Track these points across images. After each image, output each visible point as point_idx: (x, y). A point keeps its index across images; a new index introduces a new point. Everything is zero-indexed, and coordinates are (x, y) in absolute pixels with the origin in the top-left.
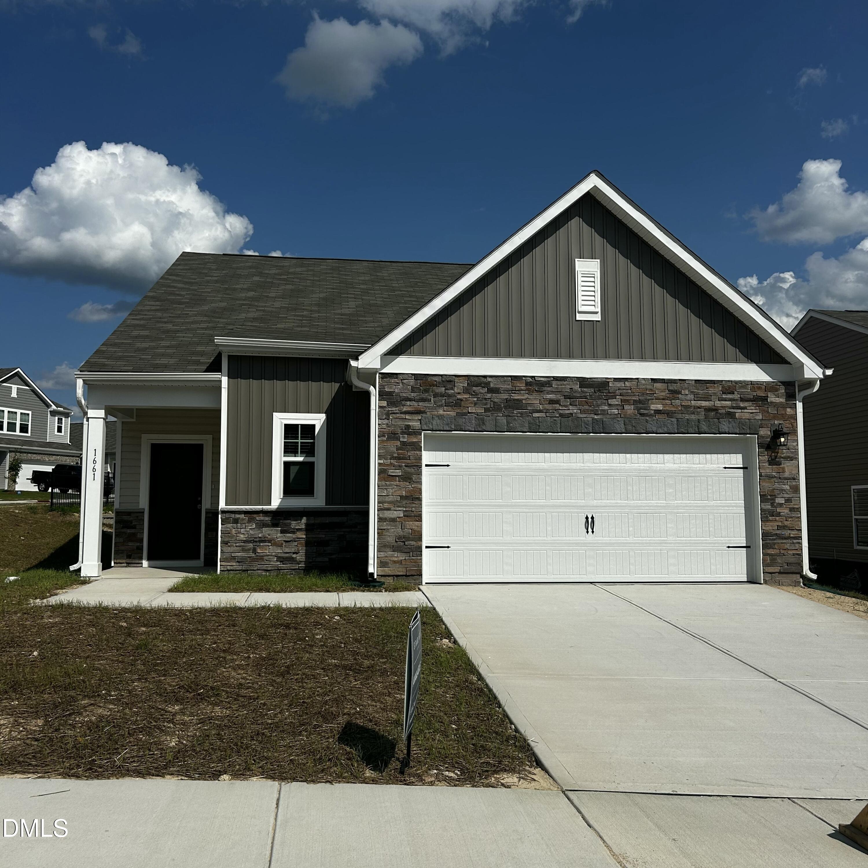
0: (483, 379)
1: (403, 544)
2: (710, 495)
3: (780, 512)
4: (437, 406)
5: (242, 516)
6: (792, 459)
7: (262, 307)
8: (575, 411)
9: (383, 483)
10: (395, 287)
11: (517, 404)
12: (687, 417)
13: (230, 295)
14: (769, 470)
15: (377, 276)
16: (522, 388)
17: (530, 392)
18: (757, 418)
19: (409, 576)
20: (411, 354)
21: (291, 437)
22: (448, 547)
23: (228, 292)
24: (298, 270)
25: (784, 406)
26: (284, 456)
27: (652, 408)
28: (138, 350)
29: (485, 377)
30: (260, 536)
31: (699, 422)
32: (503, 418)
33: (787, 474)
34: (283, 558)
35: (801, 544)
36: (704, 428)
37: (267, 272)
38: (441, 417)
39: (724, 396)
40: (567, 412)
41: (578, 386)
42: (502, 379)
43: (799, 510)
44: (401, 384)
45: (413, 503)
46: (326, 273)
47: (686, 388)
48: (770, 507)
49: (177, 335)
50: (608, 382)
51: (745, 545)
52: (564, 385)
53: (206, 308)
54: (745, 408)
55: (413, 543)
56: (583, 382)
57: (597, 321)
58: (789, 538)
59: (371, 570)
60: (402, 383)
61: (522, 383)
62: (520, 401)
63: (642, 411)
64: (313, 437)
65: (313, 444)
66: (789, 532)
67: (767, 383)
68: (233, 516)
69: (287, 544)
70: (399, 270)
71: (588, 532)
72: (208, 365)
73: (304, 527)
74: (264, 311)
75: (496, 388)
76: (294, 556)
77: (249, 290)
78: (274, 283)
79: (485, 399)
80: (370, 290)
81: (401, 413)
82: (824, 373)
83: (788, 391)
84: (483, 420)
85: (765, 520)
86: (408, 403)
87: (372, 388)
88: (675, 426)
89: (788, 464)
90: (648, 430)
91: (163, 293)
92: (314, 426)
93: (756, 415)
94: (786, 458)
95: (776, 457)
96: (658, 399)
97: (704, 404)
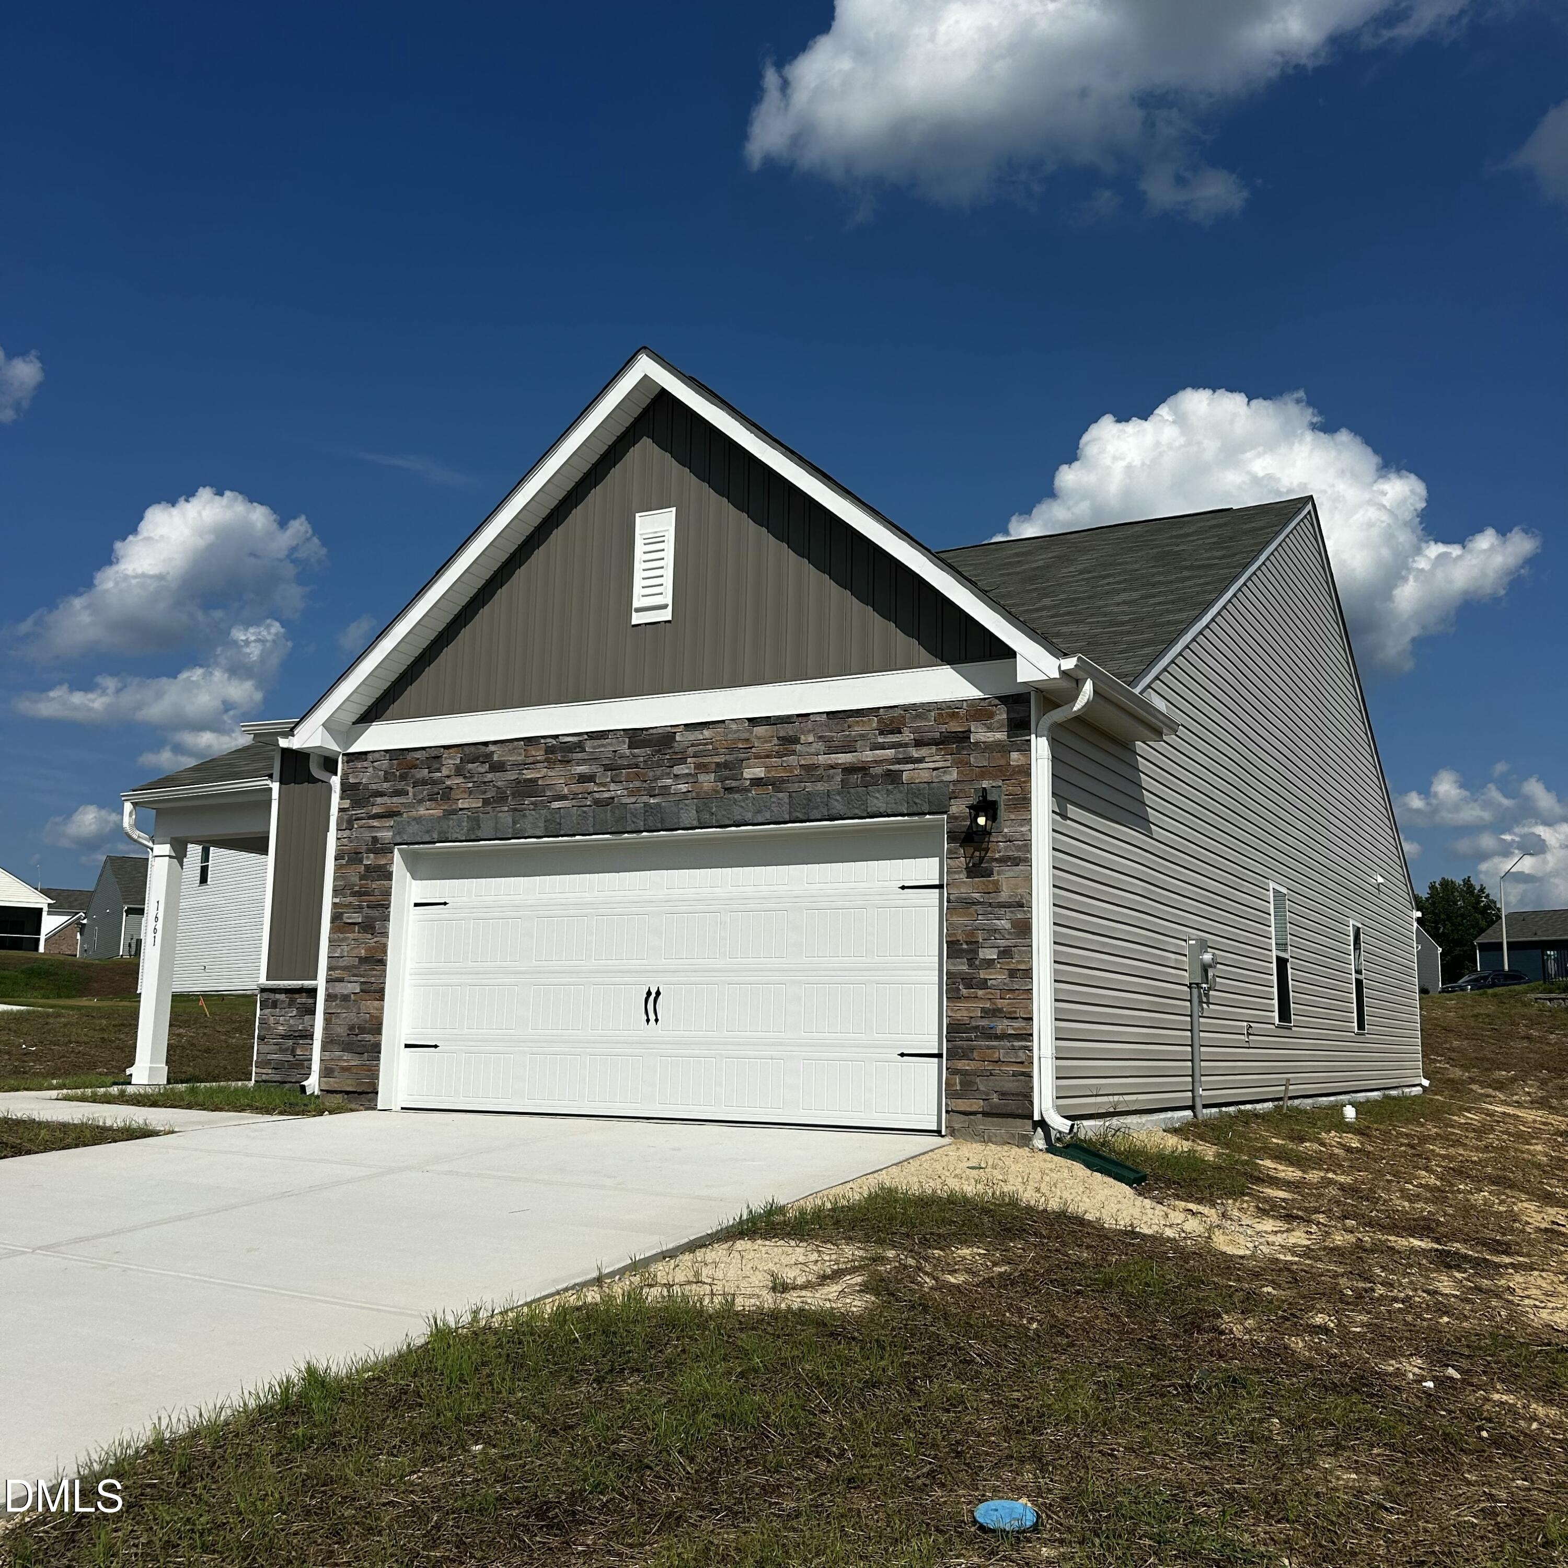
0: (482, 748)
3: (986, 979)
4: (417, 802)
5: (282, 997)
6: (1016, 862)
8: (619, 792)
9: (338, 936)
11: (528, 788)
12: (809, 787)
16: (538, 758)
17: (551, 764)
18: (947, 778)
20: (388, 719)
22: (436, 1046)
25: (1002, 749)
27: (746, 775)
29: (486, 744)
30: (300, 1028)
31: (829, 796)
32: (507, 814)
35: (1030, 1049)
39: (880, 740)
40: (606, 795)
41: (626, 746)
42: (511, 746)
43: (1028, 974)
45: (374, 969)
47: (809, 731)
48: (965, 968)
50: (675, 733)
51: (936, 1051)
52: (603, 745)
54: (921, 760)
56: (636, 737)
58: (1004, 1036)
60: (372, 766)
61: (539, 750)
62: (534, 781)
63: (730, 783)
66: (1006, 1022)
67: (972, 702)
68: (274, 996)
71: (648, 1021)
75: (501, 762)
79: (485, 783)
81: (369, 818)
82: (1060, 667)
83: (1013, 715)
84: (477, 820)
85: (952, 995)
86: (379, 800)
87: (333, 778)
88: (786, 807)
89: (1011, 874)
93: (945, 772)
94: (1003, 860)
95: (982, 859)
96: (757, 757)
97: (843, 758)
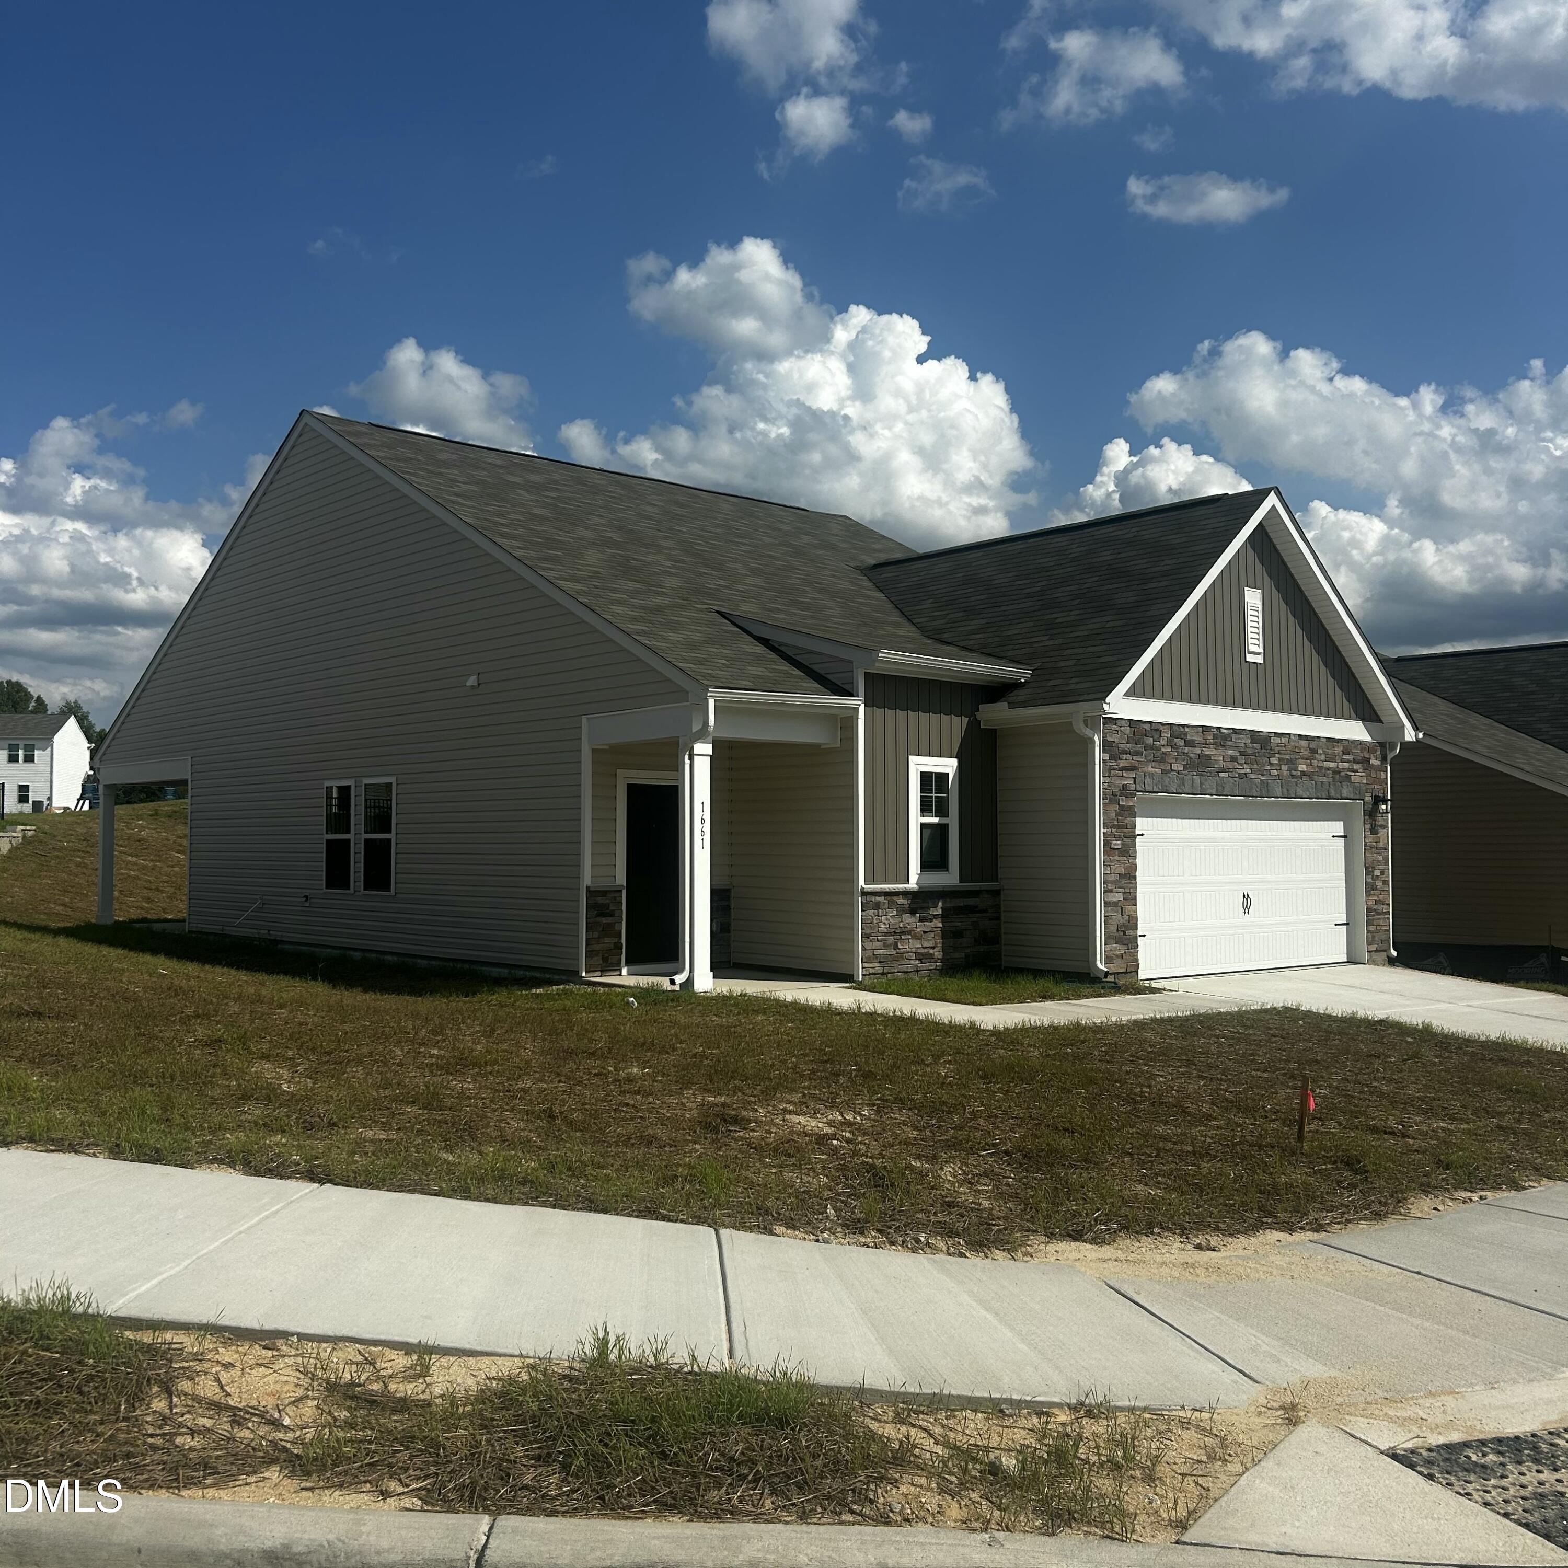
1: (1123, 933)
2: (1323, 867)
4: (1148, 761)
5: (881, 899)
9: (1107, 857)
11: (1205, 761)
14: (1371, 840)
16: (1211, 741)
17: (1216, 745)
18: (1364, 782)
19: (1129, 973)
21: (927, 789)
22: (1144, 935)
26: (919, 816)
27: (1299, 769)
29: (1183, 726)
30: (901, 926)
32: (1197, 777)
33: (1382, 844)
34: (922, 954)
36: (1333, 794)
38: (1150, 775)
39: (1344, 757)
40: (1242, 771)
41: (1249, 741)
42: (1196, 730)
43: (1387, 882)
44: (1119, 733)
45: (1130, 883)
47: (1320, 747)
50: (1270, 737)
51: (1345, 922)
52: (1239, 738)
54: (1357, 771)
55: (1131, 931)
56: (1254, 735)
57: (1260, 664)
60: (1120, 730)
62: (1209, 756)
63: (1292, 772)
64: (947, 790)
65: (947, 800)
66: (1382, 906)
67: (1369, 743)
68: (873, 898)
69: (925, 935)
71: (1245, 913)
73: (941, 912)
75: (1192, 740)
76: (931, 951)
81: (1119, 769)
82: (1416, 736)
83: (1381, 753)
84: (1183, 779)
86: (1124, 757)
89: (1382, 834)
90: (1297, 794)
92: (946, 775)
93: (1363, 779)
95: (1374, 825)
96: (1302, 758)
97: (1332, 765)
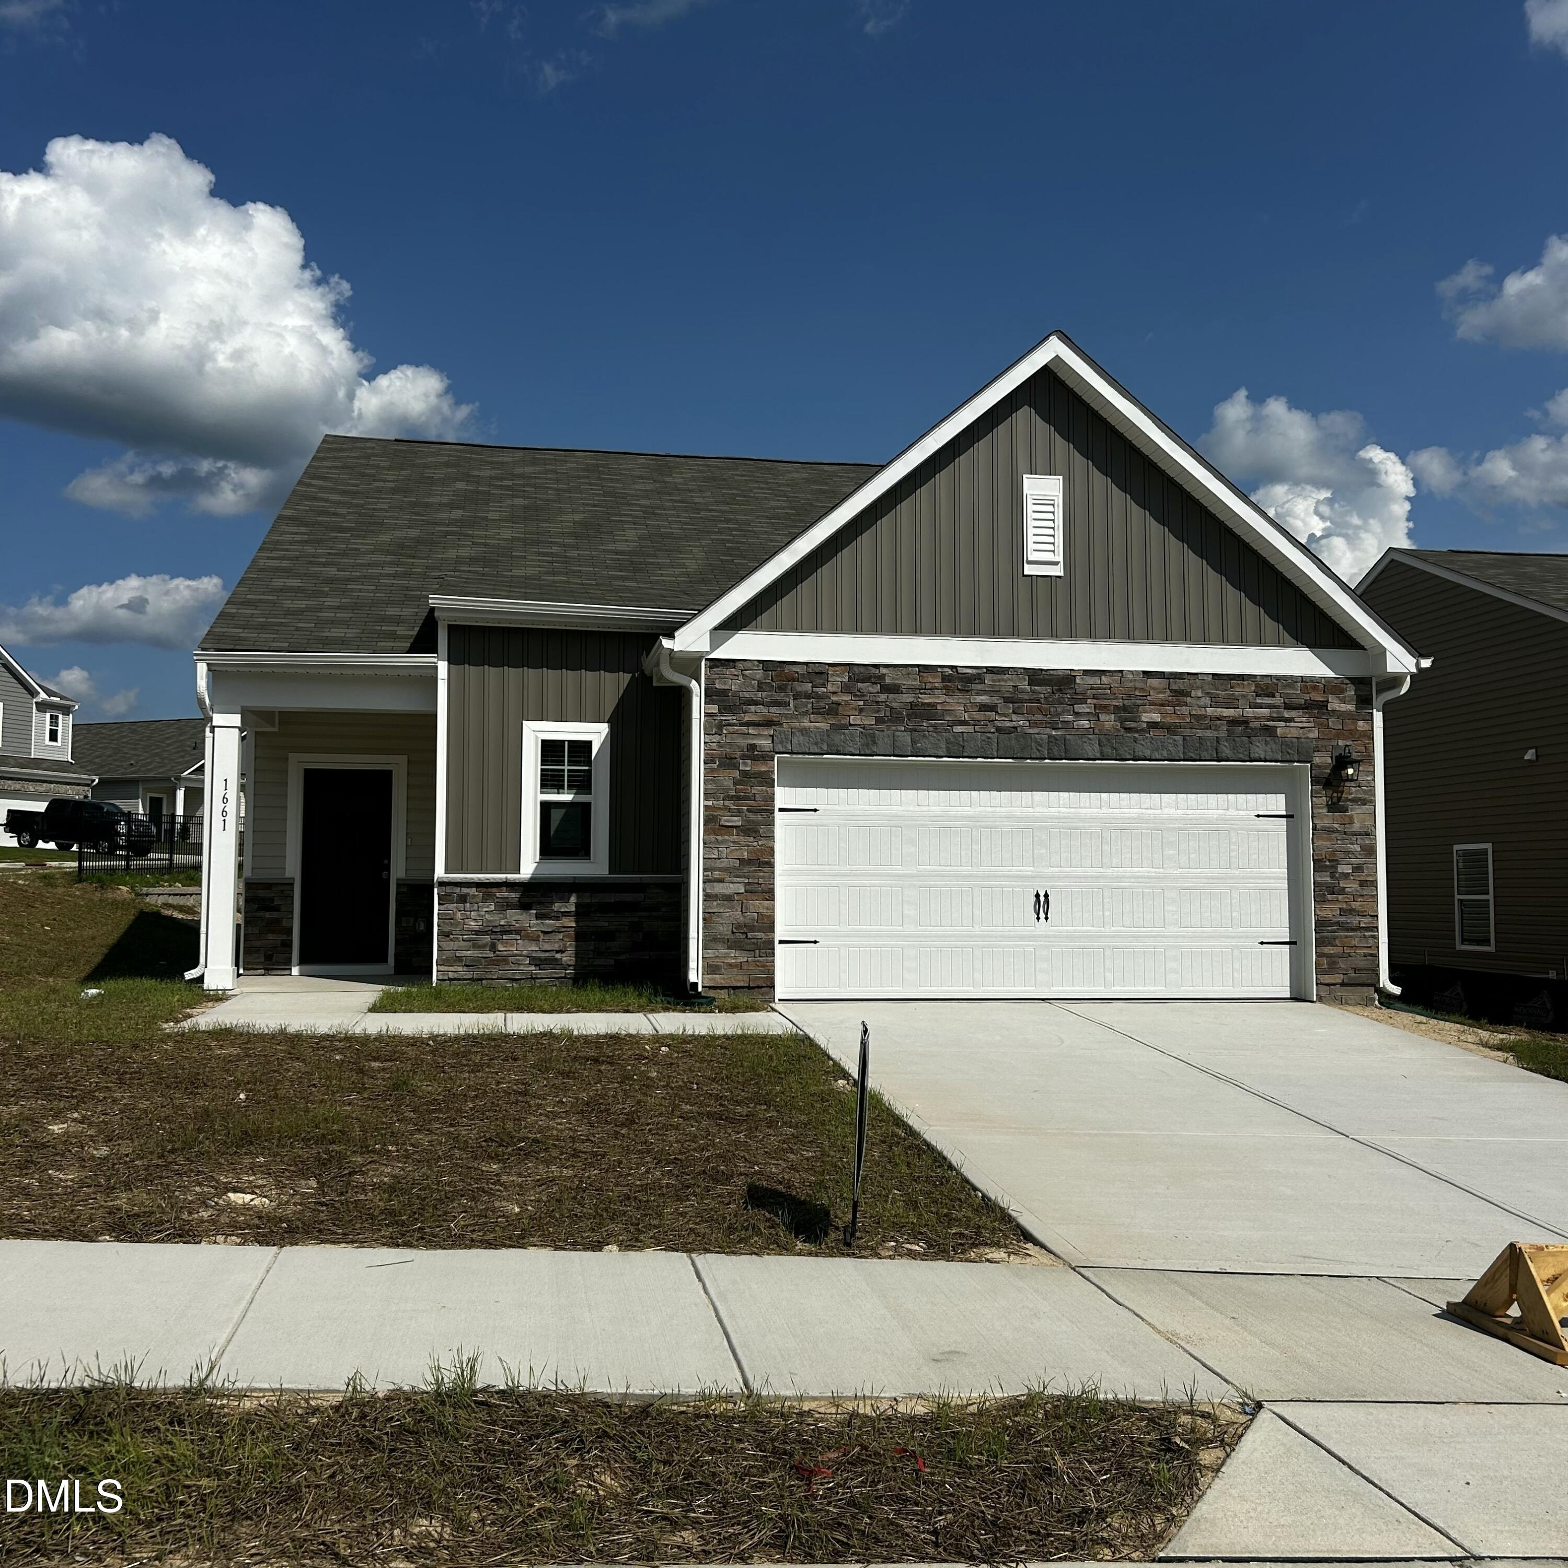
0: (874, 671)
1: (744, 936)
2: (1233, 860)
3: (1344, 888)
4: (800, 714)
5: (473, 891)
6: (1364, 802)
7: (481, 537)
8: (1021, 723)
9: (712, 838)
10: (699, 503)
11: (927, 712)
12: (1200, 733)
13: (423, 516)
14: (1328, 820)
15: (665, 482)
16: (937, 685)
17: (948, 691)
18: (1311, 735)
19: (753, 988)
20: (756, 629)
21: (552, 761)
22: (815, 942)
23: (417, 509)
24: (529, 470)
25: (1354, 718)
26: (541, 793)
27: (1143, 719)
28: (289, 613)
29: (876, 666)
30: (502, 923)
31: (1217, 742)
32: (905, 733)
33: (1356, 827)
34: (540, 959)
35: (1376, 938)
36: (1226, 751)
37: (477, 473)
38: (805, 731)
39: (1258, 701)
40: (1008, 724)
41: (1026, 683)
42: (904, 671)
43: (1374, 883)
44: (741, 678)
45: (761, 871)
46: (579, 477)
47: (1198, 688)
48: (1328, 879)
49: (349, 587)
50: (1075, 676)
51: (1288, 940)
52: (1003, 680)
53: (385, 538)
54: (1291, 720)
55: (760, 935)
56: (1035, 676)
57: (1057, 577)
58: (1358, 928)
59: (692, 977)
60: (743, 675)
61: (936, 677)
62: (933, 705)
63: (1129, 724)
64: (589, 762)
65: (589, 771)
66: (1358, 918)
67: (1327, 680)
68: (457, 890)
69: (547, 937)
70: (701, 472)
71: (1038, 918)
72: (412, 641)
73: (574, 909)
74: (486, 545)
75: (895, 685)
76: (558, 956)
77: (452, 506)
78: (494, 494)
79: (877, 702)
80: (659, 508)
81: (742, 725)
82: (1417, 664)
83: (1360, 693)
84: (873, 736)
85: (1320, 899)
86: (753, 708)
87: (694, 684)
88: (1181, 748)
89: (1359, 811)
90: (1137, 754)
91: (307, 511)
92: (589, 744)
93: (1309, 731)
94: (1355, 801)
95: (1339, 799)
96: (1152, 704)
97: (1227, 712)
